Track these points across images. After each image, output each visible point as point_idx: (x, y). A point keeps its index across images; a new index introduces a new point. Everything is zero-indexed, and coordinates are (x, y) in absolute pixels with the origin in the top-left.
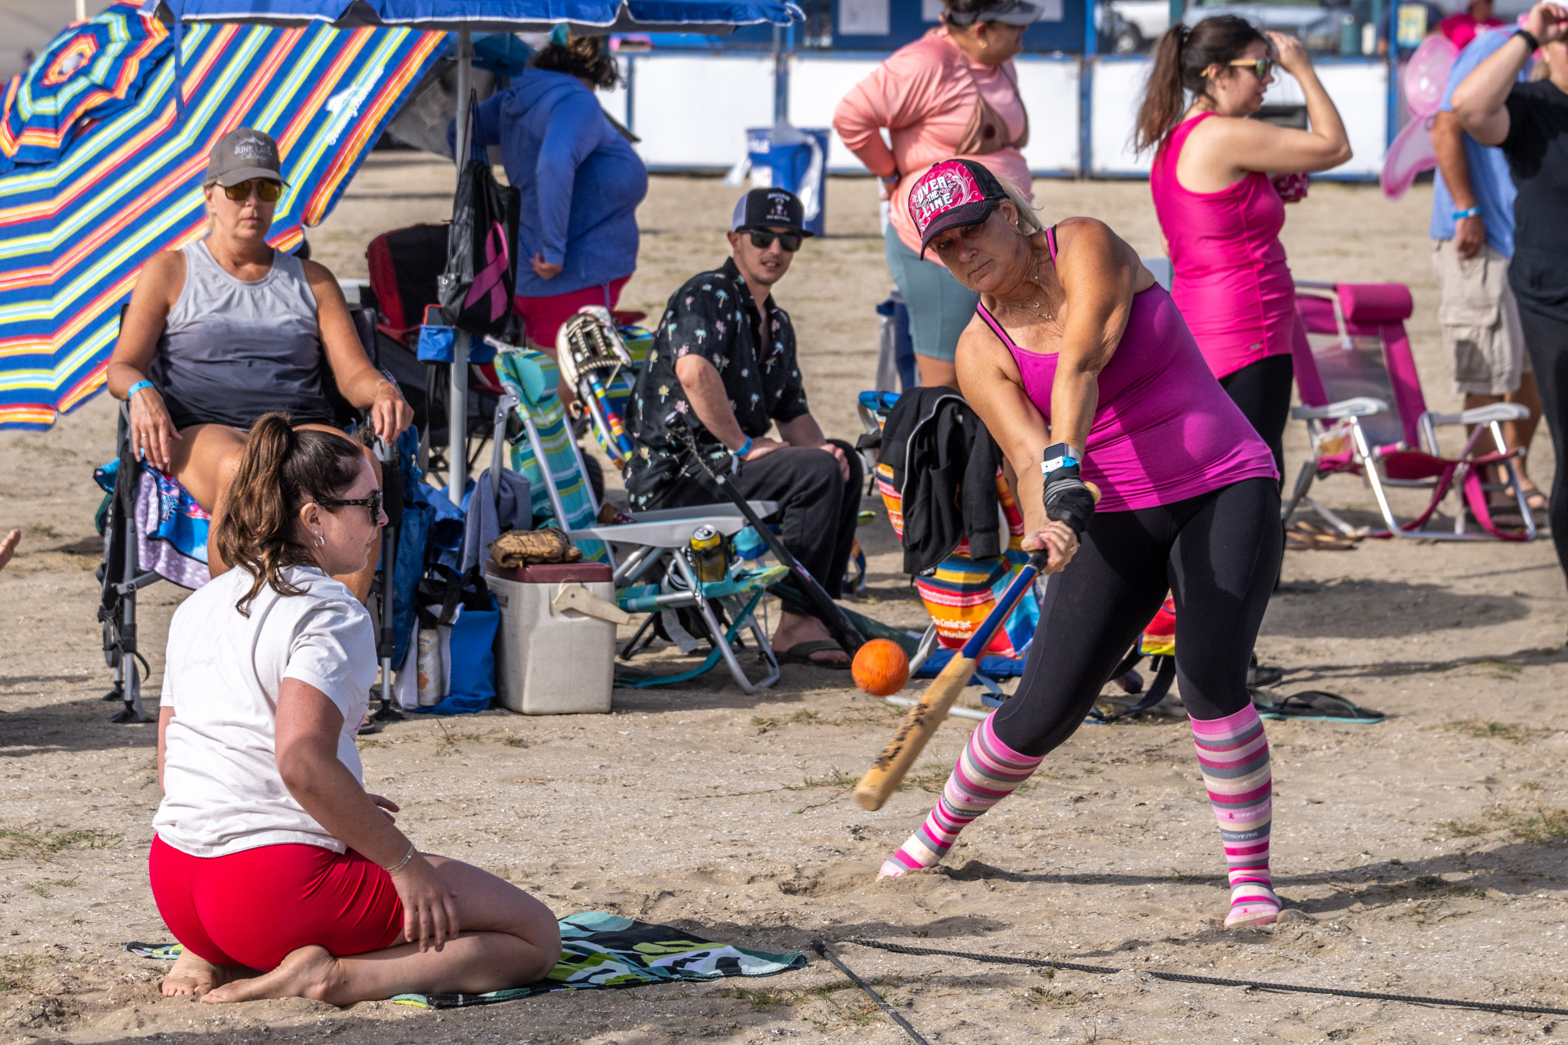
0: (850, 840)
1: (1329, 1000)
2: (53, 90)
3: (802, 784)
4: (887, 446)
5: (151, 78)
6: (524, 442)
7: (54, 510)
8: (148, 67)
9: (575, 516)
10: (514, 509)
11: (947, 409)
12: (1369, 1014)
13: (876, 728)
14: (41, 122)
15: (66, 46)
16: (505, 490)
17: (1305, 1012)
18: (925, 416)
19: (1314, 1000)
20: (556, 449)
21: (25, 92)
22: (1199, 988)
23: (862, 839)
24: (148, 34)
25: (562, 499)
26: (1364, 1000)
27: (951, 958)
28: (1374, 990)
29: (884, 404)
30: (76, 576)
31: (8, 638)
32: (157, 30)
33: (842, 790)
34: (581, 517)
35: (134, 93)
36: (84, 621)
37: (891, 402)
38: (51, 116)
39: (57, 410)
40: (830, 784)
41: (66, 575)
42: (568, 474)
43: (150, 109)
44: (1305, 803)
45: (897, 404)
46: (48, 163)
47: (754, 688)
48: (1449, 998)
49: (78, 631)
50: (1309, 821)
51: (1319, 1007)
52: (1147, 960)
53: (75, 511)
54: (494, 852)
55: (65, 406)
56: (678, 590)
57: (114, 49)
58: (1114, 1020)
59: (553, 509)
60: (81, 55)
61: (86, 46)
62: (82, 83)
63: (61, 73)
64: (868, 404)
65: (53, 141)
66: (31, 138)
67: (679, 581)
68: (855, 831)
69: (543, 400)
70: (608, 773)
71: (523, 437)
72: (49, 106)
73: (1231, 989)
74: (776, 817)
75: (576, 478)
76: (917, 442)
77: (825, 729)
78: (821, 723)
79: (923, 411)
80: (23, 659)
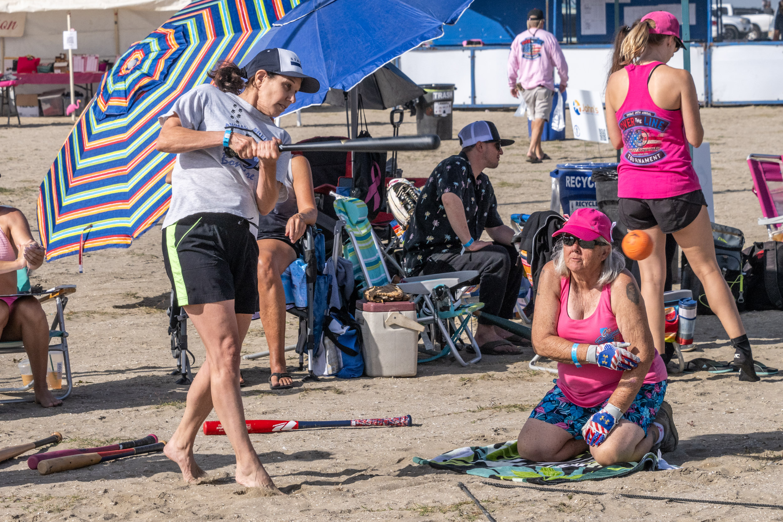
0: (493, 435)
1: (706, 506)
2: (124, 78)
3: (476, 409)
4: (524, 241)
5: (171, 69)
6: (349, 243)
7: (140, 285)
8: (169, 63)
9: (376, 280)
10: (345, 278)
11: (552, 223)
12: (724, 512)
13: (521, 382)
14: (118, 94)
15: (130, 55)
16: (340, 268)
17: (693, 511)
18: (541, 226)
19: (698, 506)
20: (367, 247)
21: (110, 79)
22: (643, 501)
23: (498, 434)
24: (169, 47)
25: (368, 272)
26: (723, 505)
27: (525, 489)
28: (730, 501)
29: (522, 220)
30: (143, 317)
31: (103, 347)
32: (173, 45)
33: (495, 411)
34: (380, 281)
35: (163, 76)
36: (142, 338)
37: (526, 219)
38: (122, 91)
39: (132, 237)
40: (489, 409)
41: (138, 316)
42: (373, 259)
43: (171, 85)
44: (724, 413)
45: (528, 220)
46: (123, 114)
47: (466, 364)
48: (767, 504)
49: (138, 343)
50: (724, 422)
51: (700, 509)
52: (622, 488)
53: (151, 285)
54: (316, 444)
55: (136, 235)
56: (428, 315)
57: (152, 56)
58: (597, 517)
59: (364, 276)
60: (137, 59)
61: (139, 55)
62: (137, 73)
63: (127, 69)
64: (515, 220)
65: (124, 103)
66: (114, 102)
67: (428, 311)
68: (496, 431)
69: (359, 222)
70: (382, 406)
71: (349, 241)
72: (121, 86)
73: (659, 501)
74: (459, 425)
75: (378, 261)
76: (538, 239)
77: (495, 382)
78: (494, 380)
79: (540, 224)
80: (108, 357)
